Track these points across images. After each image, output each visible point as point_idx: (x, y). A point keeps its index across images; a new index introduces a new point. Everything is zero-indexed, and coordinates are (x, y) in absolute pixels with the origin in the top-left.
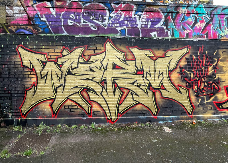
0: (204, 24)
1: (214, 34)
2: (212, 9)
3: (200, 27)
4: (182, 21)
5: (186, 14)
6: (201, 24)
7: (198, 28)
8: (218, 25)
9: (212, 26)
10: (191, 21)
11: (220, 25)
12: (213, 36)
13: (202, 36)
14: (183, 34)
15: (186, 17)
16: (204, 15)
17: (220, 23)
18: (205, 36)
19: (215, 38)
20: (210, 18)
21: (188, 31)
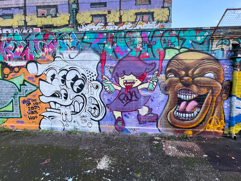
0: (22, 49)
1: (31, 56)
2: (27, 36)
3: (19, 51)
4: (5, 47)
5: (7, 41)
6: (20, 49)
7: (18, 52)
8: (34, 49)
9: (29, 50)
10: (12, 46)
11: (35, 49)
12: (30, 58)
13: (21, 58)
14: (6, 58)
15: (7, 43)
16: (21, 42)
17: (35, 47)
18: (24, 58)
19: (32, 60)
20: (26, 43)
21: (10, 55)
